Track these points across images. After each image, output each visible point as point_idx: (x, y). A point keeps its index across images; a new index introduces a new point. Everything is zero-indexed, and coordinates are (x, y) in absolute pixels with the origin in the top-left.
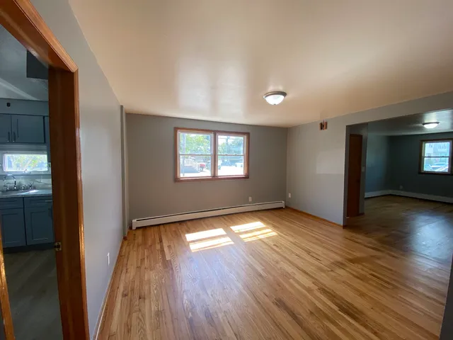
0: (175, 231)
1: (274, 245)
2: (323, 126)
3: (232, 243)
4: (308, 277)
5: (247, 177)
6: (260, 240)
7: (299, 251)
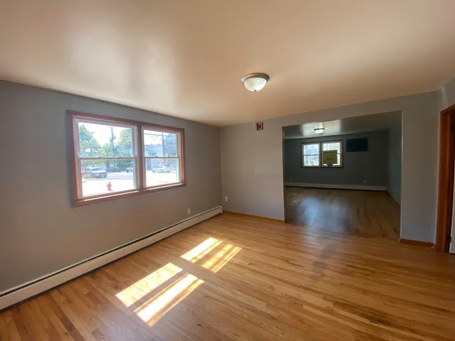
0: (89, 294)
1: (250, 264)
2: (259, 127)
3: (201, 282)
4: (314, 293)
5: (184, 184)
6: (230, 263)
7: (279, 264)
